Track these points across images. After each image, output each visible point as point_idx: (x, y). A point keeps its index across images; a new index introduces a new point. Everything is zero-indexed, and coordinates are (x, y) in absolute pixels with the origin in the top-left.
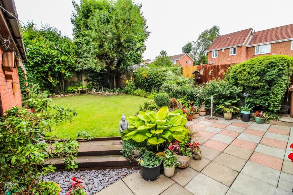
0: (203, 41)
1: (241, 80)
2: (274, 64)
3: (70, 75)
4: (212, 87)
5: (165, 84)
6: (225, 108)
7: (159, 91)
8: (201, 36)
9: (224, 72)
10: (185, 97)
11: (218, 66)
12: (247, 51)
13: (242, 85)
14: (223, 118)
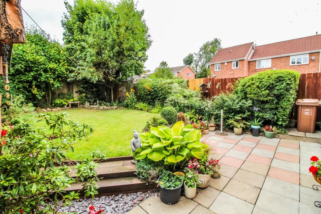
0: (204, 53)
1: (251, 94)
2: (282, 79)
3: (59, 85)
4: (221, 101)
5: (170, 98)
6: (235, 123)
7: (163, 105)
8: (203, 47)
9: (232, 86)
10: (193, 111)
11: (225, 79)
12: (249, 64)
13: (251, 99)
14: (233, 133)
